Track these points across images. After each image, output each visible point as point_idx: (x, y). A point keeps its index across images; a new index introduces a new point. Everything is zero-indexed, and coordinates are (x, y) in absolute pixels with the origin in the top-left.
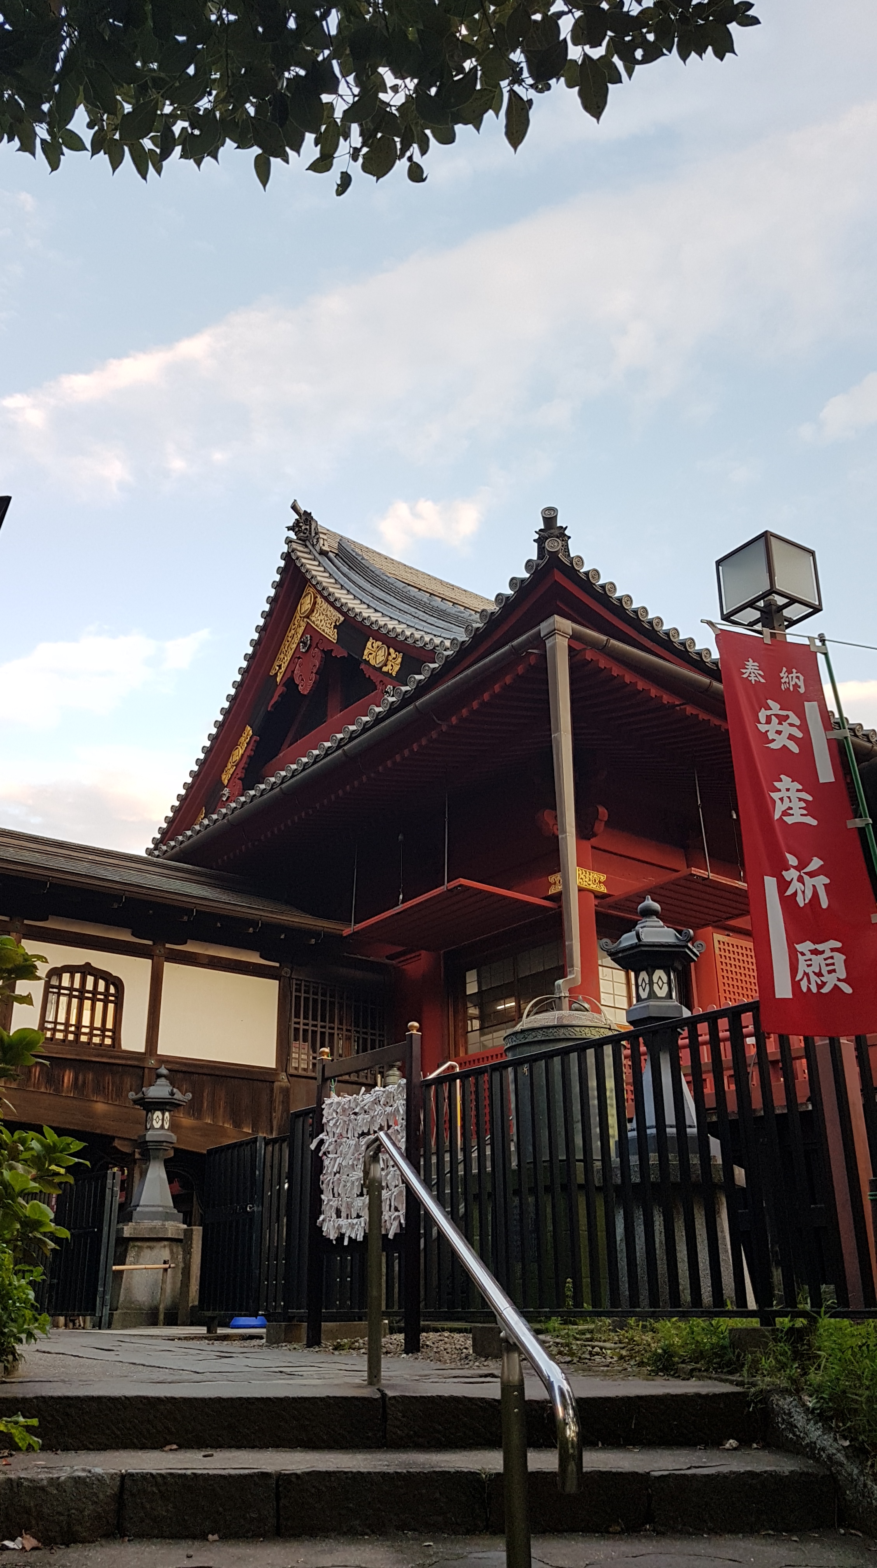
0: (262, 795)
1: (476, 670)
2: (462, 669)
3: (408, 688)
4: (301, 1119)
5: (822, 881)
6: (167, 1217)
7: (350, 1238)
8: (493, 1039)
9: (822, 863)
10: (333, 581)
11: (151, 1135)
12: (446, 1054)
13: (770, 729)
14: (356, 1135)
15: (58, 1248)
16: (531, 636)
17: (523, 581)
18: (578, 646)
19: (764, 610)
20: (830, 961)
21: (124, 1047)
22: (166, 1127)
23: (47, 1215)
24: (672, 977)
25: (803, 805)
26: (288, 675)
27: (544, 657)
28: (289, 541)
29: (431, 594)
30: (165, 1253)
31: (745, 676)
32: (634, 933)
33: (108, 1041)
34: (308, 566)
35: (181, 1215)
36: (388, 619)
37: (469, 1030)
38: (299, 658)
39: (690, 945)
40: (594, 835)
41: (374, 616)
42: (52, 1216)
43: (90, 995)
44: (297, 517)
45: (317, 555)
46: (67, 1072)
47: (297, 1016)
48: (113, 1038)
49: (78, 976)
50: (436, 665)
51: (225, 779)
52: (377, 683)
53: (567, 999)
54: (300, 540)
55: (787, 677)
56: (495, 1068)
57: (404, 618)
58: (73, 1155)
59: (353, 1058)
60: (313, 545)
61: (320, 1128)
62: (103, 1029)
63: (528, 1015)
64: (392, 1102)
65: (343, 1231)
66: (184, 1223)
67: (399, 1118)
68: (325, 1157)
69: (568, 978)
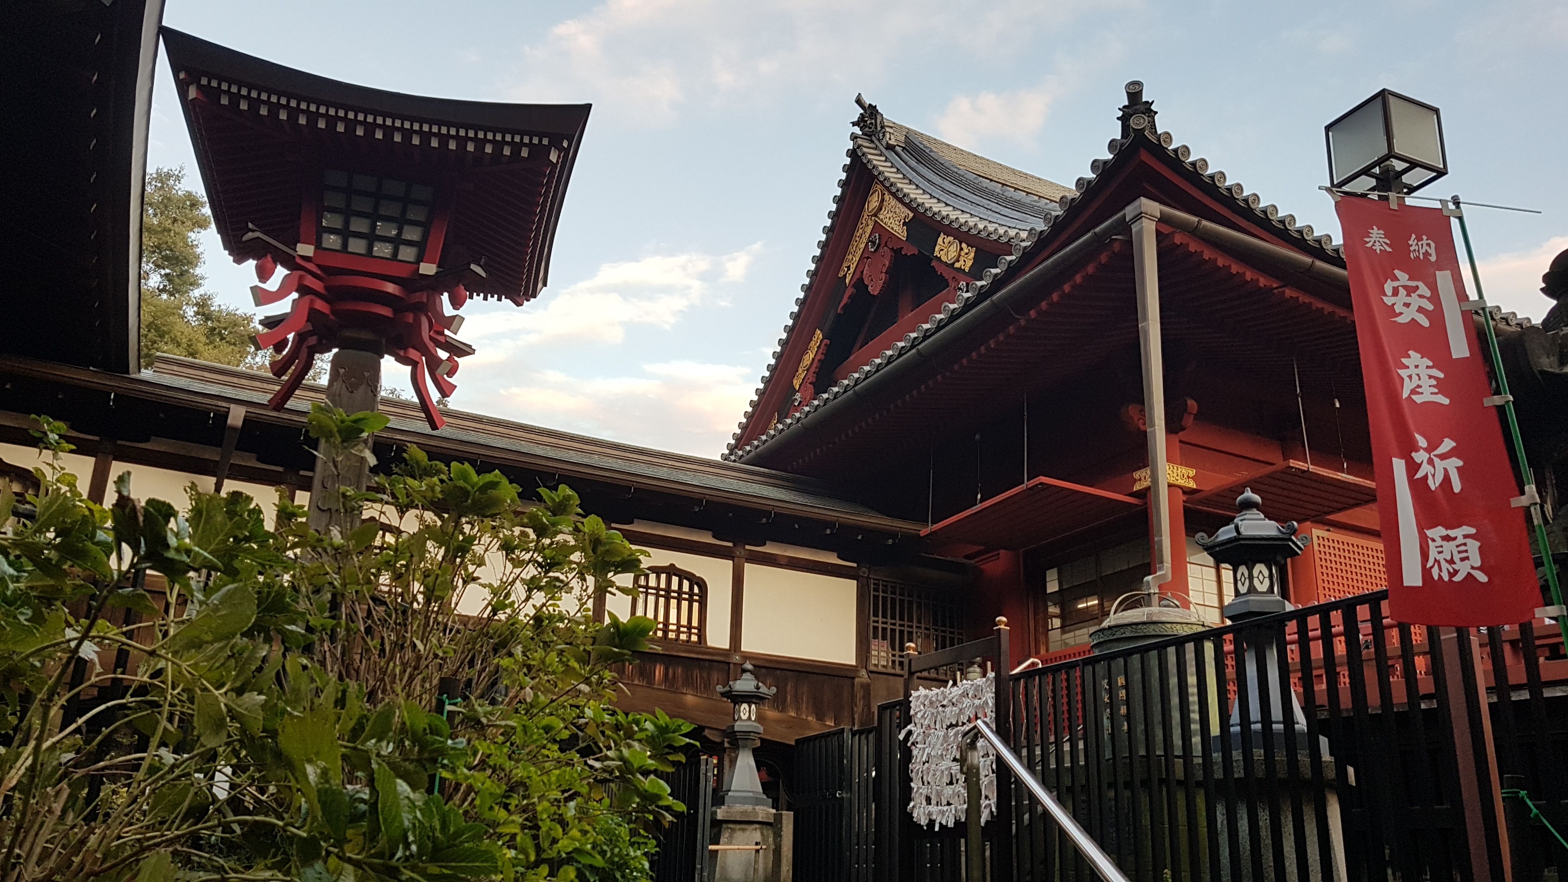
0: (835, 398)
1: (1055, 260)
2: (1040, 260)
3: (984, 283)
4: (889, 711)
5: (1454, 463)
6: (757, 802)
7: (941, 824)
8: (1075, 637)
9: (1454, 444)
10: (901, 176)
11: (739, 725)
12: (1027, 653)
13: (1398, 302)
14: (945, 727)
15: (675, 820)
16: (1115, 221)
17: (1105, 162)
18: (1166, 229)
19: (1381, 177)
20: (1462, 548)
21: (710, 643)
22: (753, 718)
23: (665, 790)
24: (1274, 571)
25: (1434, 382)
26: (857, 276)
27: (1130, 243)
28: (854, 137)
29: (1003, 185)
30: (757, 836)
31: (1369, 245)
32: (1232, 526)
33: (694, 638)
34: (875, 162)
35: (770, 800)
36: (960, 212)
37: (1050, 628)
38: (868, 258)
39: (1293, 537)
40: (1183, 429)
41: (945, 211)
42: (669, 791)
43: (676, 595)
44: (862, 111)
45: (884, 150)
46: (658, 667)
47: (876, 615)
48: (699, 637)
49: (663, 576)
50: (1013, 258)
51: (796, 384)
52: (950, 280)
53: (1157, 596)
54: (866, 135)
55: (1417, 244)
56: (1086, 662)
57: (976, 211)
58: (685, 735)
59: (934, 655)
60: (879, 140)
61: (909, 720)
62: (689, 627)
63: (1115, 613)
64: (980, 695)
65: (934, 817)
66: (773, 808)
67: (988, 711)
68: (913, 747)
69: (1158, 574)
